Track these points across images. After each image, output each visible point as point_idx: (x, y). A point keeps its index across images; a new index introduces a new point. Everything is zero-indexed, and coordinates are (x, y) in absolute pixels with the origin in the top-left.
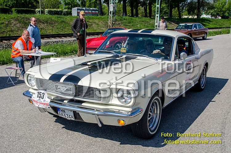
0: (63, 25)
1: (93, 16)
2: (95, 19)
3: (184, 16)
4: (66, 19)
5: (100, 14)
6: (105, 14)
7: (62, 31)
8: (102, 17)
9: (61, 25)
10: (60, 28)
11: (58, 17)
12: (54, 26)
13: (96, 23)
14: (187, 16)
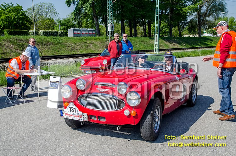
0: (59, 47)
1: (90, 36)
2: (92, 39)
3: (185, 35)
4: (62, 40)
5: (98, 35)
6: (103, 35)
7: (58, 53)
8: (100, 37)
9: (57, 46)
10: (56, 49)
11: (53, 39)
12: (50, 47)
13: (93, 44)
14: (188, 35)
